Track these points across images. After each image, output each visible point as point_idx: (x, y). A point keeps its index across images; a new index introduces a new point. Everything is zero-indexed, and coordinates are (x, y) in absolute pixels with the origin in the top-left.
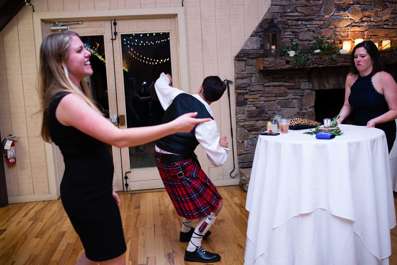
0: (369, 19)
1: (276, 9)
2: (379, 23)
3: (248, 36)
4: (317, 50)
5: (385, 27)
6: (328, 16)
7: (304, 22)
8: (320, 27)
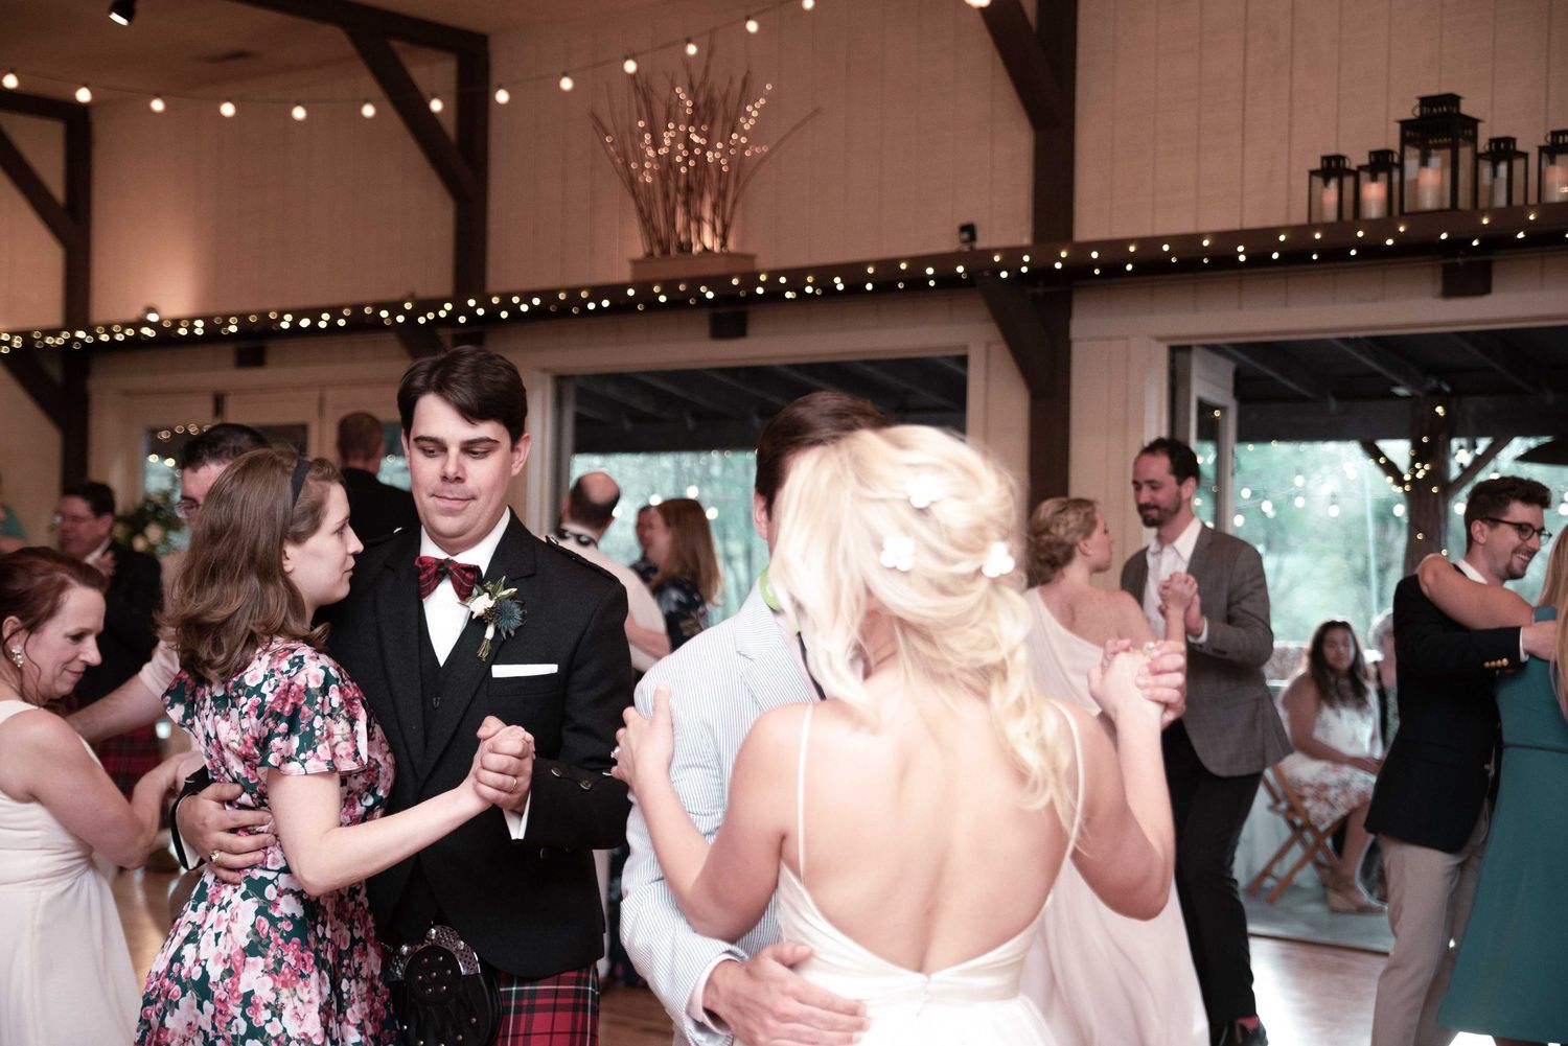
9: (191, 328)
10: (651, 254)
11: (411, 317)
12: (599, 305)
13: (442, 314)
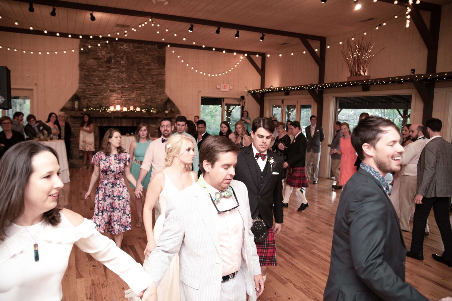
0: (125, 96)
1: (80, 90)
2: (130, 99)
3: (67, 101)
4: (98, 108)
5: (133, 100)
6: (105, 94)
7: (94, 96)
8: (102, 99)
9: (276, 89)
10: (351, 76)
11: (309, 88)
12: (340, 86)
13: (314, 87)
